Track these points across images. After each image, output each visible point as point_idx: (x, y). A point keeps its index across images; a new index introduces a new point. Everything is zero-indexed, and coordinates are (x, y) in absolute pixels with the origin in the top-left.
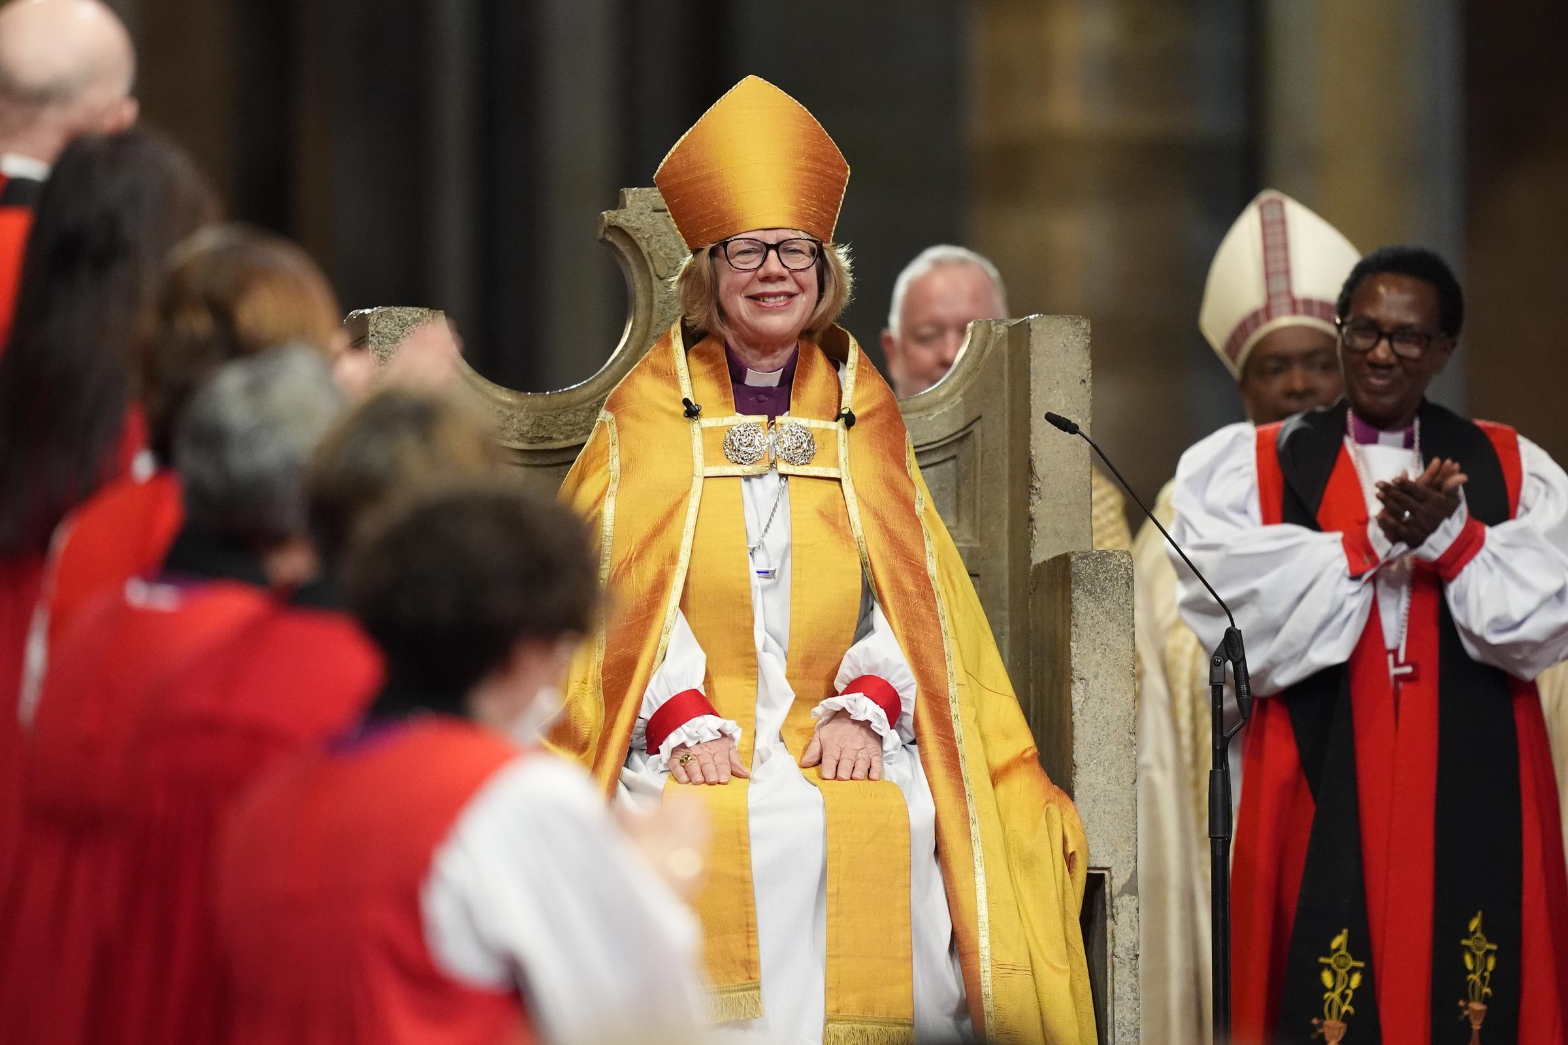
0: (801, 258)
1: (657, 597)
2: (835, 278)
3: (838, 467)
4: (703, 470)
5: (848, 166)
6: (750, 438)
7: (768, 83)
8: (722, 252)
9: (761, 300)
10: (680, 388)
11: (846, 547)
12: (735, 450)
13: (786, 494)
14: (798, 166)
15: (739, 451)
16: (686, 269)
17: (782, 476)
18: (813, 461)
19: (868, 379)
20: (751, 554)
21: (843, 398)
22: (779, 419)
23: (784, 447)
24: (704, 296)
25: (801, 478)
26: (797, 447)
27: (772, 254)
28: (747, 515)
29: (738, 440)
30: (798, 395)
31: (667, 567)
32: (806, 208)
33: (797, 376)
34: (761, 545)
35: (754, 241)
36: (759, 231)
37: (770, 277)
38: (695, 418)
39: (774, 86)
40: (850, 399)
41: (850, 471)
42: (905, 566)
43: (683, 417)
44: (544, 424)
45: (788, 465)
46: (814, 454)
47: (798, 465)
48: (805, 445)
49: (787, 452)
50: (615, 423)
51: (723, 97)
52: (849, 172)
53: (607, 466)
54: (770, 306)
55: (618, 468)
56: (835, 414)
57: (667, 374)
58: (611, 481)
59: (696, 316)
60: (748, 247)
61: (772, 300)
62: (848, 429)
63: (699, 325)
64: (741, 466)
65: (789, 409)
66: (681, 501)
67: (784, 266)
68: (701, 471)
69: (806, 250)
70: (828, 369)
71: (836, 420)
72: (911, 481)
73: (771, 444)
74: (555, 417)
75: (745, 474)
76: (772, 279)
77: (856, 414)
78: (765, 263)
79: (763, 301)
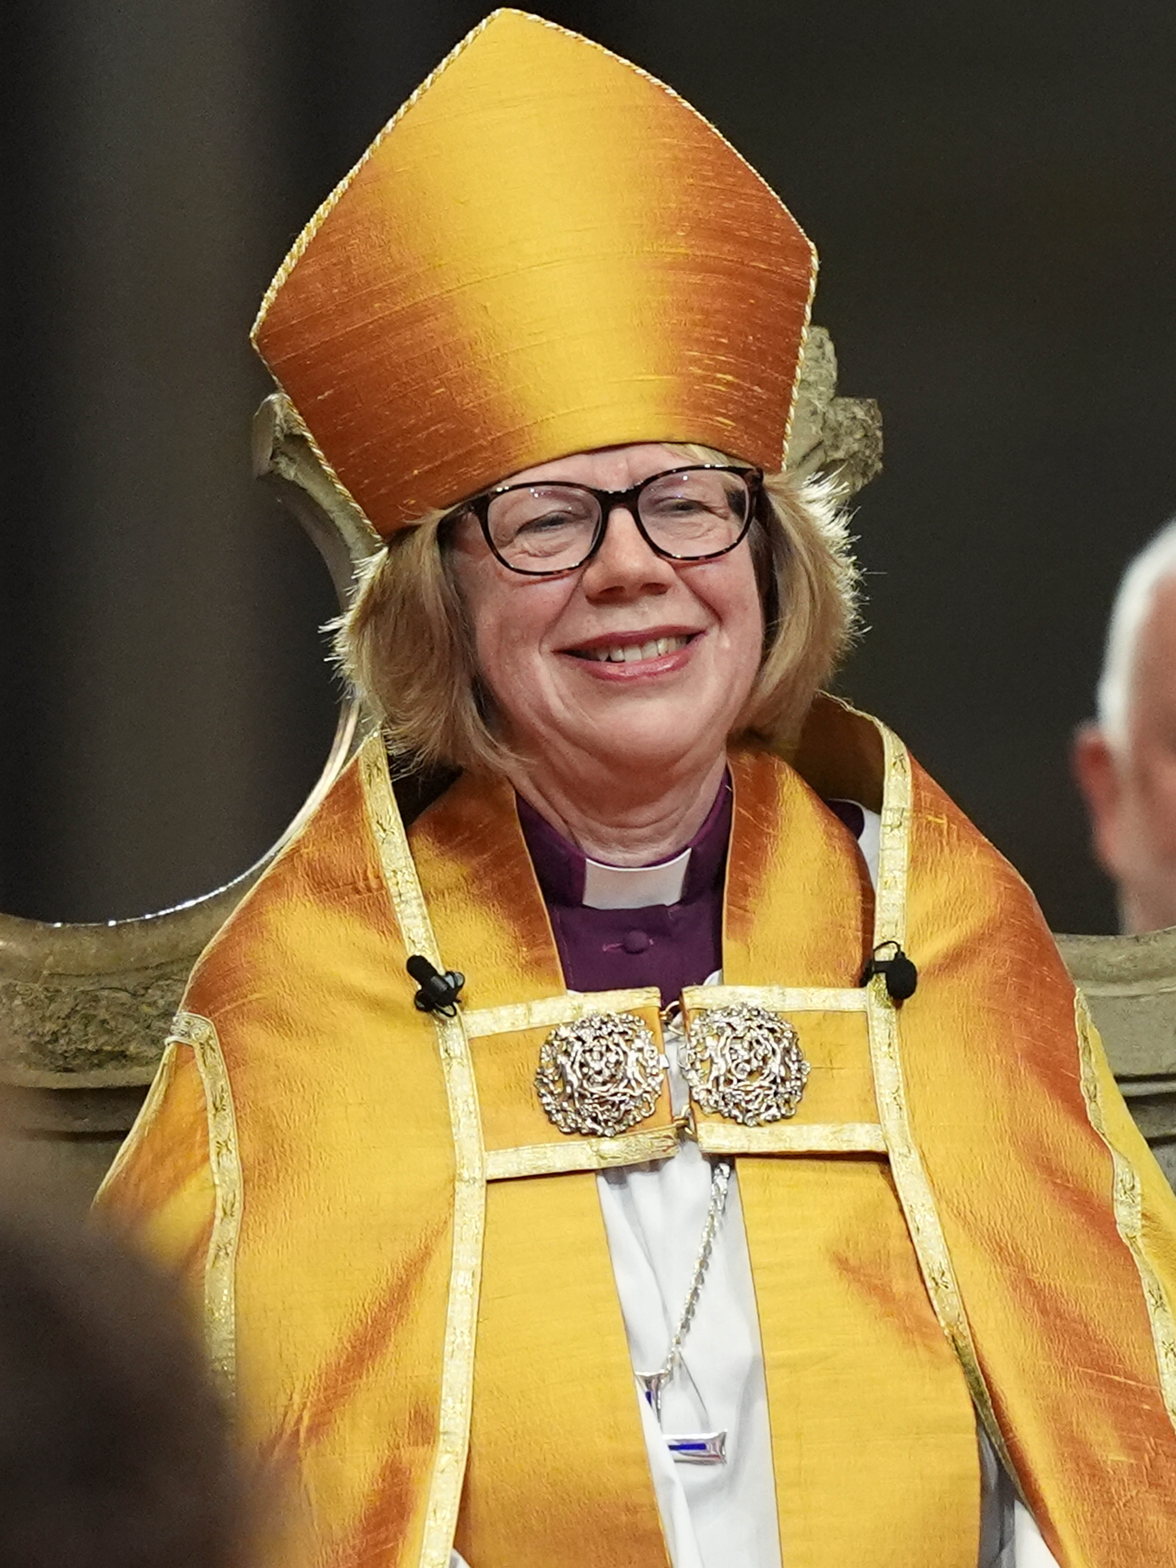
0: (706, 526)
1: (386, 1541)
2: (806, 570)
3: (875, 1119)
4: (482, 1159)
5: (812, 245)
6: (613, 1058)
7: (555, 25)
8: (475, 532)
9: (603, 657)
10: (398, 931)
11: (924, 1355)
12: (571, 1097)
13: (734, 1210)
14: (669, 259)
15: (582, 1097)
16: (371, 589)
17: (716, 1159)
18: (801, 1109)
19: (946, 850)
20: (648, 1396)
21: (878, 915)
22: (692, 996)
23: (715, 1074)
24: (433, 664)
25: (775, 1162)
26: (751, 1073)
27: (621, 519)
28: (624, 1282)
29: (576, 1066)
30: (743, 919)
31: (406, 1454)
32: (704, 379)
33: (735, 867)
34: (677, 1363)
35: (565, 489)
36: (577, 457)
37: (621, 589)
38: (448, 1010)
39: (574, 34)
40: (898, 915)
41: (913, 1129)
42: (1092, 1393)
43: (414, 1011)
44: (103, 1014)
45: (730, 1125)
46: (803, 1087)
47: (759, 1125)
48: (775, 1066)
49: (721, 1088)
50: (217, 1047)
51: (428, 81)
52: (815, 261)
53: (204, 1173)
54: (627, 674)
55: (236, 1175)
56: (858, 961)
57: (358, 892)
58: (219, 1213)
59: (414, 723)
60: (552, 507)
61: (633, 655)
62: (898, 1004)
63: (427, 749)
64: (594, 1140)
65: (718, 965)
66: (426, 1254)
67: (658, 551)
68: (478, 1164)
69: (718, 500)
70: (826, 832)
71: (862, 981)
72: (1096, 1137)
73: (675, 1069)
74: (134, 995)
75: (604, 1164)
76: (627, 594)
77: (918, 959)
78: (602, 549)
79: (609, 660)
